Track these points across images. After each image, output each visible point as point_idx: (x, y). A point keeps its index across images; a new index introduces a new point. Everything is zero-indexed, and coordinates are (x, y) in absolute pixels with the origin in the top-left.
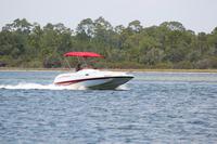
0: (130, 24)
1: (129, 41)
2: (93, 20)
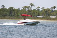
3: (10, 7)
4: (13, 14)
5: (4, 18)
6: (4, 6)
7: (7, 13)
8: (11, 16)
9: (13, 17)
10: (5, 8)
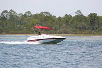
0: (26, 13)
1: (25, 21)
2: (8, 11)
3: (91, 14)
4: (96, 25)
5: (80, 34)
6: (80, 12)
7: (85, 24)
8: (93, 29)
9: (96, 31)
10: (82, 15)
